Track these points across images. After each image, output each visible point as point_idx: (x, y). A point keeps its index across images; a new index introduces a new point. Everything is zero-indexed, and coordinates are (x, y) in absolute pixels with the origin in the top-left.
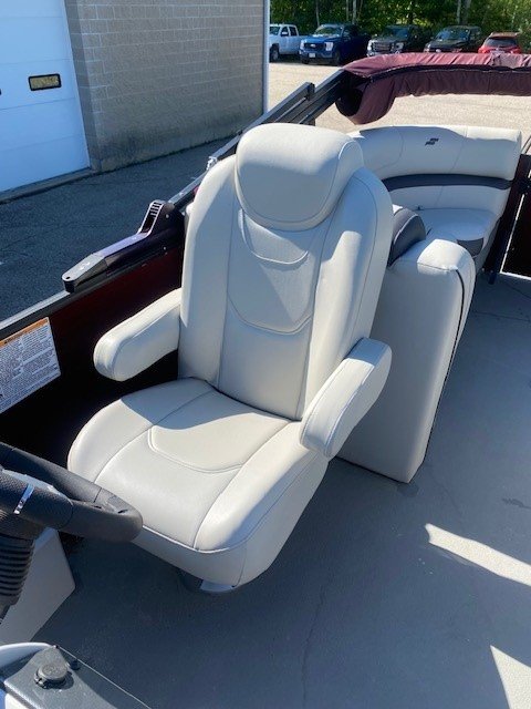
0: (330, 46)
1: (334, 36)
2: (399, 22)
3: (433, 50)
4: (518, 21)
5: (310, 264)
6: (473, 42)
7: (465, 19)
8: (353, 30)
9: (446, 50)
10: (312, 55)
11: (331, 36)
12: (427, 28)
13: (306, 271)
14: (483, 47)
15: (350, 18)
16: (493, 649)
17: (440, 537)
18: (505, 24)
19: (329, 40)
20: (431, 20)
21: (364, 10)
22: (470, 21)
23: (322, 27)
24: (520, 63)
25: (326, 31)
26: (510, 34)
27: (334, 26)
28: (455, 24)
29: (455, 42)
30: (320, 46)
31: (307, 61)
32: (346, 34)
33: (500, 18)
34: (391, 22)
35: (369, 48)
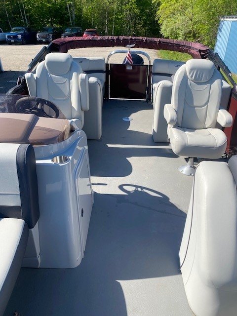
0: (20, 37)
1: (21, 32)
2: (47, 26)
3: (65, 37)
4: (95, 24)
5: (67, 81)
6: (80, 33)
7: (74, 24)
8: (28, 29)
9: (70, 36)
10: (12, 41)
11: (19, 32)
12: (60, 28)
13: (67, 84)
14: (84, 35)
15: (26, 24)
16: (127, 158)
17: (109, 146)
18: (90, 26)
19: (19, 34)
20: (61, 25)
21: (31, 21)
22: (77, 25)
23: (14, 28)
24: (99, 39)
25: (16, 30)
26: (93, 30)
27: (19, 28)
28: (71, 26)
29: (73, 33)
30: (15, 37)
31: (10, 44)
32: (26, 31)
33: (87, 23)
34: (44, 26)
35: (38, 37)
